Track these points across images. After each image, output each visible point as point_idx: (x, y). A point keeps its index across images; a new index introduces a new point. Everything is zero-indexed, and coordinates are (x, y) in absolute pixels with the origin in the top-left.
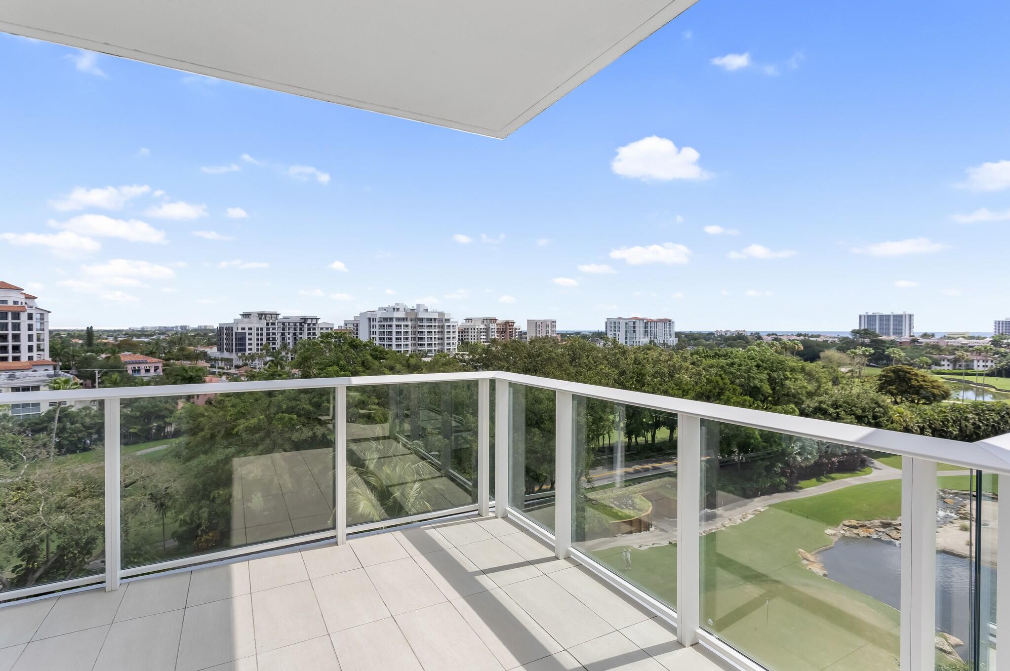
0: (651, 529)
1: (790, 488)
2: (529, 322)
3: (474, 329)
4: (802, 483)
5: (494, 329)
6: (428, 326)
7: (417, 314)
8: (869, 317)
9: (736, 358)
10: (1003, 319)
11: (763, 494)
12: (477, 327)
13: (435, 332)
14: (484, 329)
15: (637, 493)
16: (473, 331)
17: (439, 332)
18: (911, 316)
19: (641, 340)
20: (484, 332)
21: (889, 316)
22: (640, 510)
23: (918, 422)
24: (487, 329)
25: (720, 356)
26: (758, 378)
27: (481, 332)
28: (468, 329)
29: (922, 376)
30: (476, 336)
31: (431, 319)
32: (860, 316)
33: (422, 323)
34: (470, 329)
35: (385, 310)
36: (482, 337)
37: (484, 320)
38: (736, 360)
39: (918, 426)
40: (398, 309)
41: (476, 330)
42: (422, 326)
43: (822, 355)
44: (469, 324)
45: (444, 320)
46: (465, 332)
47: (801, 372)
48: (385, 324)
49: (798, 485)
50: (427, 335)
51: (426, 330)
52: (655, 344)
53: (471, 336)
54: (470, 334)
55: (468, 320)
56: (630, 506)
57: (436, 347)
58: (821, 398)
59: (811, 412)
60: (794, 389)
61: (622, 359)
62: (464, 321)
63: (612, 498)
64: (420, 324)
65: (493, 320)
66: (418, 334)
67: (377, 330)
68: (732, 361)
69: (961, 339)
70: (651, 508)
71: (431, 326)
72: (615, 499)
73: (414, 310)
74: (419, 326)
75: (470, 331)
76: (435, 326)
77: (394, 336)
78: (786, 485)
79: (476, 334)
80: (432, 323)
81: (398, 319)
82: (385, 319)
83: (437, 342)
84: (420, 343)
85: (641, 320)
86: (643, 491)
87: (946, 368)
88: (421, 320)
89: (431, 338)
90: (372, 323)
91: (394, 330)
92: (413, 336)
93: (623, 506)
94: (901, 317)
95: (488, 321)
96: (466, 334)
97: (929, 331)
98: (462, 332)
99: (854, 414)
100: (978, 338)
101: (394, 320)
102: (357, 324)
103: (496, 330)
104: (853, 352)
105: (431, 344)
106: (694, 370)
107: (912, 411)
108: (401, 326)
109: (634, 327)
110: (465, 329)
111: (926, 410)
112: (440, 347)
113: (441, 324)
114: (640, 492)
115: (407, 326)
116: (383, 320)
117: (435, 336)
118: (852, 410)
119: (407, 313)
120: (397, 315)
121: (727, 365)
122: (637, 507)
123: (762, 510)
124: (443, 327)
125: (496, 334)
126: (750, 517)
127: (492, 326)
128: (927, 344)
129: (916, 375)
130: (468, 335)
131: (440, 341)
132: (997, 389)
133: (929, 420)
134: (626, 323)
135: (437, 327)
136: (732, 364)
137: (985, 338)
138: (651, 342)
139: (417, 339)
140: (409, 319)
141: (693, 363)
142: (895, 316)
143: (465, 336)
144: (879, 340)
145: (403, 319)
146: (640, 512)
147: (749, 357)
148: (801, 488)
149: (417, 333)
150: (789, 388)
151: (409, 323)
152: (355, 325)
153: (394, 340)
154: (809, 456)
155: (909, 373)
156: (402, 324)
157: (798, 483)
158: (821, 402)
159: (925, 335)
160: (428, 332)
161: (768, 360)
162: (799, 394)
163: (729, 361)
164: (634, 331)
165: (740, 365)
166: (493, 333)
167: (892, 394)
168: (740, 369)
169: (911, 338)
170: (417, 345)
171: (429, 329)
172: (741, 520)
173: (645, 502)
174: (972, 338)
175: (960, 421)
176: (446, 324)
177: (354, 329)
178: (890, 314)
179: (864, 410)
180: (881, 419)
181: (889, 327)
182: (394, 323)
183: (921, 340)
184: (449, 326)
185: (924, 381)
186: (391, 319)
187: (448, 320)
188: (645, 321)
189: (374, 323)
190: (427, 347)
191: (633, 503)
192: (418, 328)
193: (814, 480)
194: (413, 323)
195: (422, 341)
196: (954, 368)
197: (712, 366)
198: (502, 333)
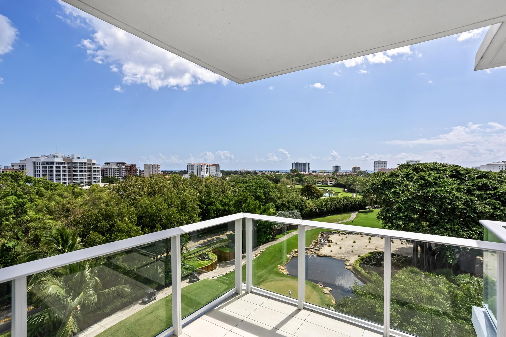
0: (217, 268)
1: (273, 239)
2: (145, 165)
3: (111, 169)
4: (277, 236)
5: (124, 169)
6: (80, 167)
7: (72, 160)
8: (295, 164)
9: (250, 183)
10: (335, 166)
11: (263, 244)
12: (113, 168)
13: (85, 171)
14: (117, 169)
15: (209, 252)
16: (110, 170)
17: (88, 171)
18: (309, 164)
19: (205, 174)
20: (117, 171)
21: (302, 164)
22: (211, 260)
23: (314, 207)
24: (120, 169)
25: (244, 182)
26: (259, 192)
27: (116, 171)
28: (107, 169)
29: (315, 188)
30: (112, 173)
31: (82, 163)
32: (293, 164)
33: (76, 165)
34: (108, 169)
35: (47, 157)
36: (116, 174)
37: (117, 164)
38: (251, 184)
39: (315, 208)
40: (57, 157)
41: (112, 170)
42: (76, 167)
43: (281, 180)
44: (108, 166)
45: (91, 164)
46: (105, 171)
47: (275, 189)
48: (48, 166)
49: (276, 238)
50: (80, 173)
51: (79, 170)
52: (211, 177)
53: (109, 173)
54: (108, 172)
55: (107, 164)
56: (207, 258)
57: (86, 180)
58: (283, 199)
59: (280, 206)
60: (273, 196)
61: (200, 185)
62: (105, 165)
63: (198, 256)
64: (74, 166)
65: (123, 164)
66: (73, 173)
67: (41, 170)
68: (249, 184)
69: (324, 173)
70: (217, 258)
71: (82, 167)
72: (199, 256)
73: (70, 157)
74: (74, 167)
75: (108, 170)
76: (85, 167)
77: (55, 173)
78: (272, 238)
79: (112, 172)
80: (83, 165)
81: (57, 163)
82: (47, 163)
83: (87, 177)
84: (74, 177)
85: (205, 165)
86: (213, 250)
87: (320, 184)
88: (76, 163)
89: (83, 175)
90: (36, 165)
91: (55, 170)
92: (70, 173)
93: (203, 259)
94: (305, 164)
95: (120, 164)
96: (106, 172)
97: (315, 170)
98: (103, 171)
99: (295, 205)
100: (329, 173)
101: (55, 163)
102: (23, 166)
103: (125, 170)
104: (292, 179)
105: (83, 178)
106: (233, 190)
107: (312, 202)
108: (60, 167)
109: (201, 168)
110: (105, 169)
111: (316, 202)
112: (89, 180)
113: (89, 166)
114: (211, 251)
115: (65, 167)
116: (45, 164)
117: (85, 174)
118: (294, 204)
119: (64, 159)
120: (56, 160)
121: (247, 186)
122: (210, 259)
123: (263, 251)
124: (91, 168)
125: (125, 172)
126: (259, 255)
127: (123, 167)
128: (314, 175)
129: (313, 188)
130: (107, 173)
131: (89, 177)
132: (335, 192)
133: (318, 205)
134: (198, 166)
135: (86, 168)
136: (249, 186)
137: (330, 172)
138: (209, 176)
139: (72, 175)
140: (66, 163)
141: (232, 186)
142: (304, 164)
143: (105, 173)
144: (299, 174)
145: (61, 163)
146: (211, 261)
147: (255, 182)
148: (277, 239)
149: (72, 171)
150: (271, 196)
151: (66, 166)
152: (21, 166)
153: (55, 176)
154: (280, 225)
155: (311, 187)
156: (61, 166)
157: (276, 237)
158: (283, 201)
159: (313, 172)
160: (80, 171)
161: (263, 184)
162: (275, 198)
163: (248, 185)
164: (201, 170)
165: (252, 186)
166: (123, 172)
167: (306, 196)
168: (252, 188)
169: (309, 173)
170: (72, 179)
171: (81, 169)
172: (255, 257)
173: (214, 255)
174: (327, 172)
175: (326, 205)
176: (93, 166)
177: (20, 169)
178: (302, 163)
179: (298, 203)
180: (303, 207)
181: (302, 168)
182: (55, 165)
183: (312, 174)
184: (95, 168)
185: (315, 190)
186: (52, 163)
187: (94, 164)
188: (207, 165)
189: (38, 165)
190: (80, 180)
191: (208, 257)
192: (73, 169)
193: (282, 234)
194: (69, 166)
195: (76, 177)
196: (322, 185)
197: (241, 187)
198: (129, 171)
